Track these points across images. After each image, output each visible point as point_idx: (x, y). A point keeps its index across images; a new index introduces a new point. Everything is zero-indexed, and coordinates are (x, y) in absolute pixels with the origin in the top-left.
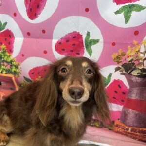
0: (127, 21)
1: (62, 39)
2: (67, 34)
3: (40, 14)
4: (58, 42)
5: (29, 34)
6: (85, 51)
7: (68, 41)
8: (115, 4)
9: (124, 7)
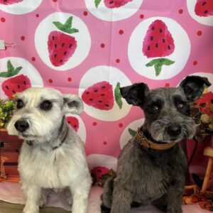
0: (157, 74)
1: (89, 88)
2: (95, 83)
3: (66, 61)
4: (85, 92)
5: (51, 81)
6: (115, 102)
7: (96, 91)
8: (146, 57)
9: (154, 60)
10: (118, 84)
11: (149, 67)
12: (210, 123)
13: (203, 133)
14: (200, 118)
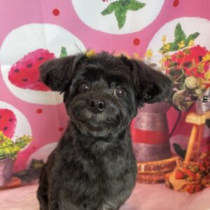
0: (121, 25)
1: (18, 63)
2: (26, 54)
4: (12, 69)
7: (30, 65)
9: (113, 4)
10: (64, 50)
11: (107, 16)
12: (197, 88)
13: (189, 101)
14: (184, 82)
